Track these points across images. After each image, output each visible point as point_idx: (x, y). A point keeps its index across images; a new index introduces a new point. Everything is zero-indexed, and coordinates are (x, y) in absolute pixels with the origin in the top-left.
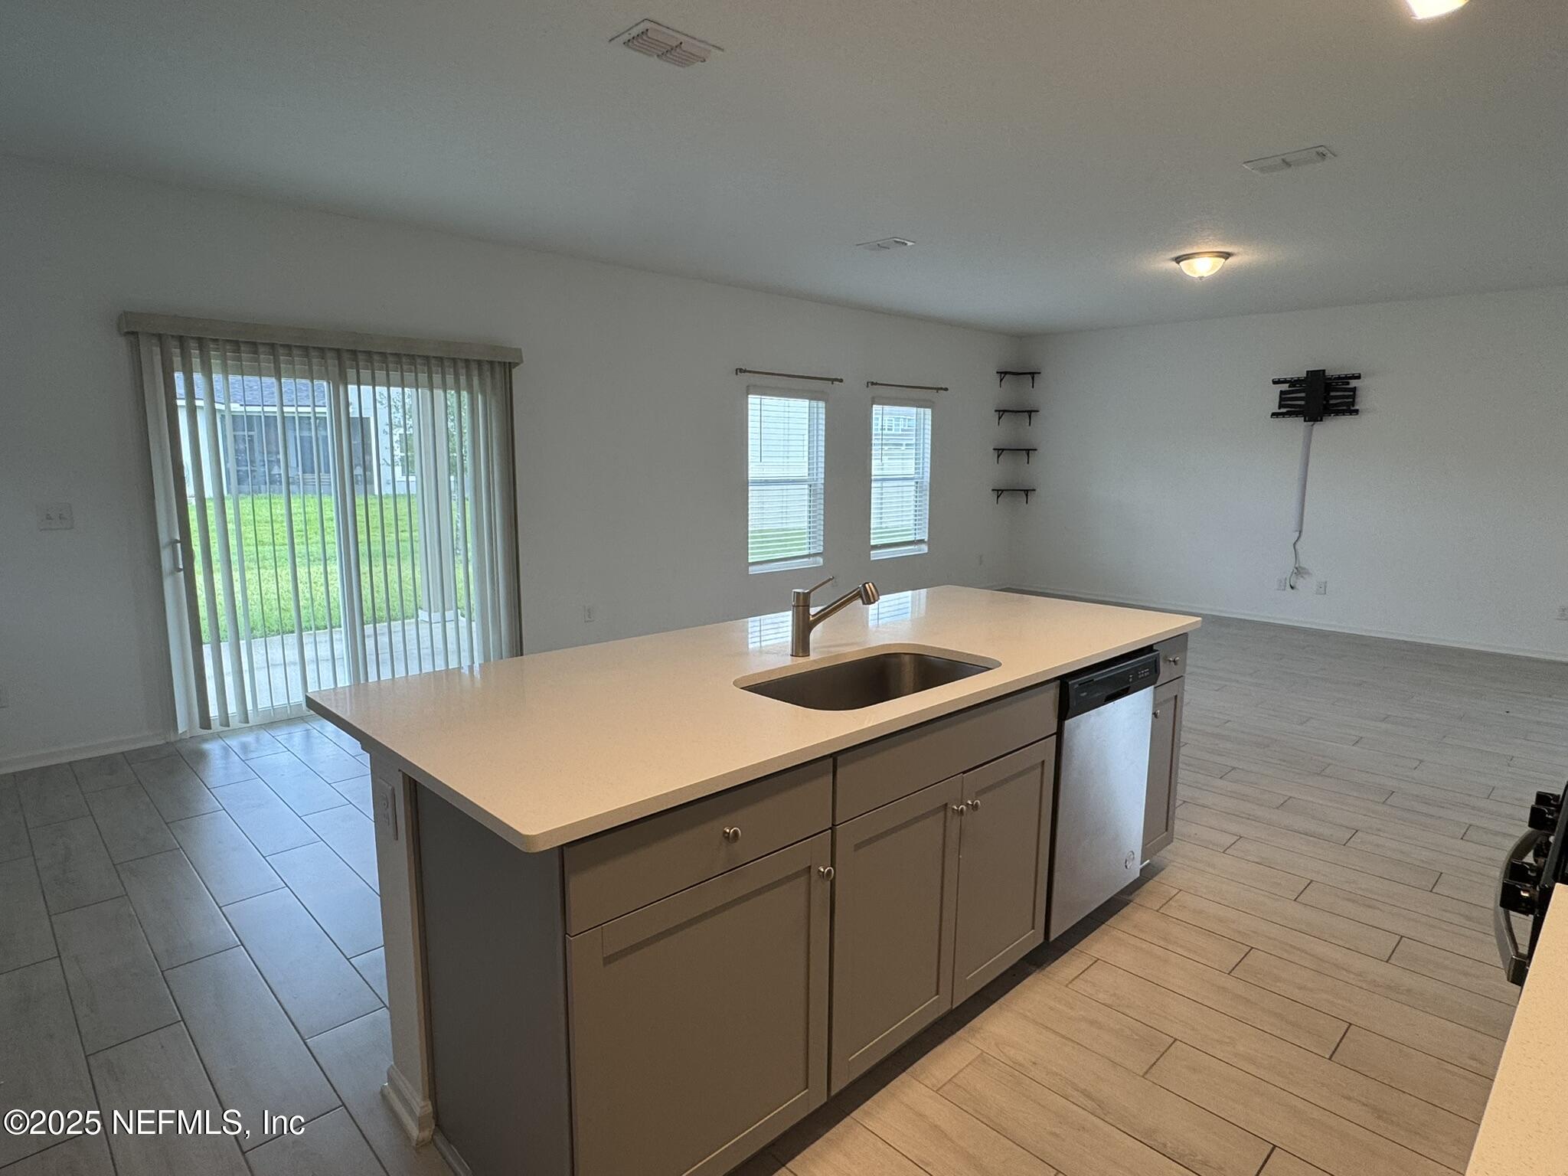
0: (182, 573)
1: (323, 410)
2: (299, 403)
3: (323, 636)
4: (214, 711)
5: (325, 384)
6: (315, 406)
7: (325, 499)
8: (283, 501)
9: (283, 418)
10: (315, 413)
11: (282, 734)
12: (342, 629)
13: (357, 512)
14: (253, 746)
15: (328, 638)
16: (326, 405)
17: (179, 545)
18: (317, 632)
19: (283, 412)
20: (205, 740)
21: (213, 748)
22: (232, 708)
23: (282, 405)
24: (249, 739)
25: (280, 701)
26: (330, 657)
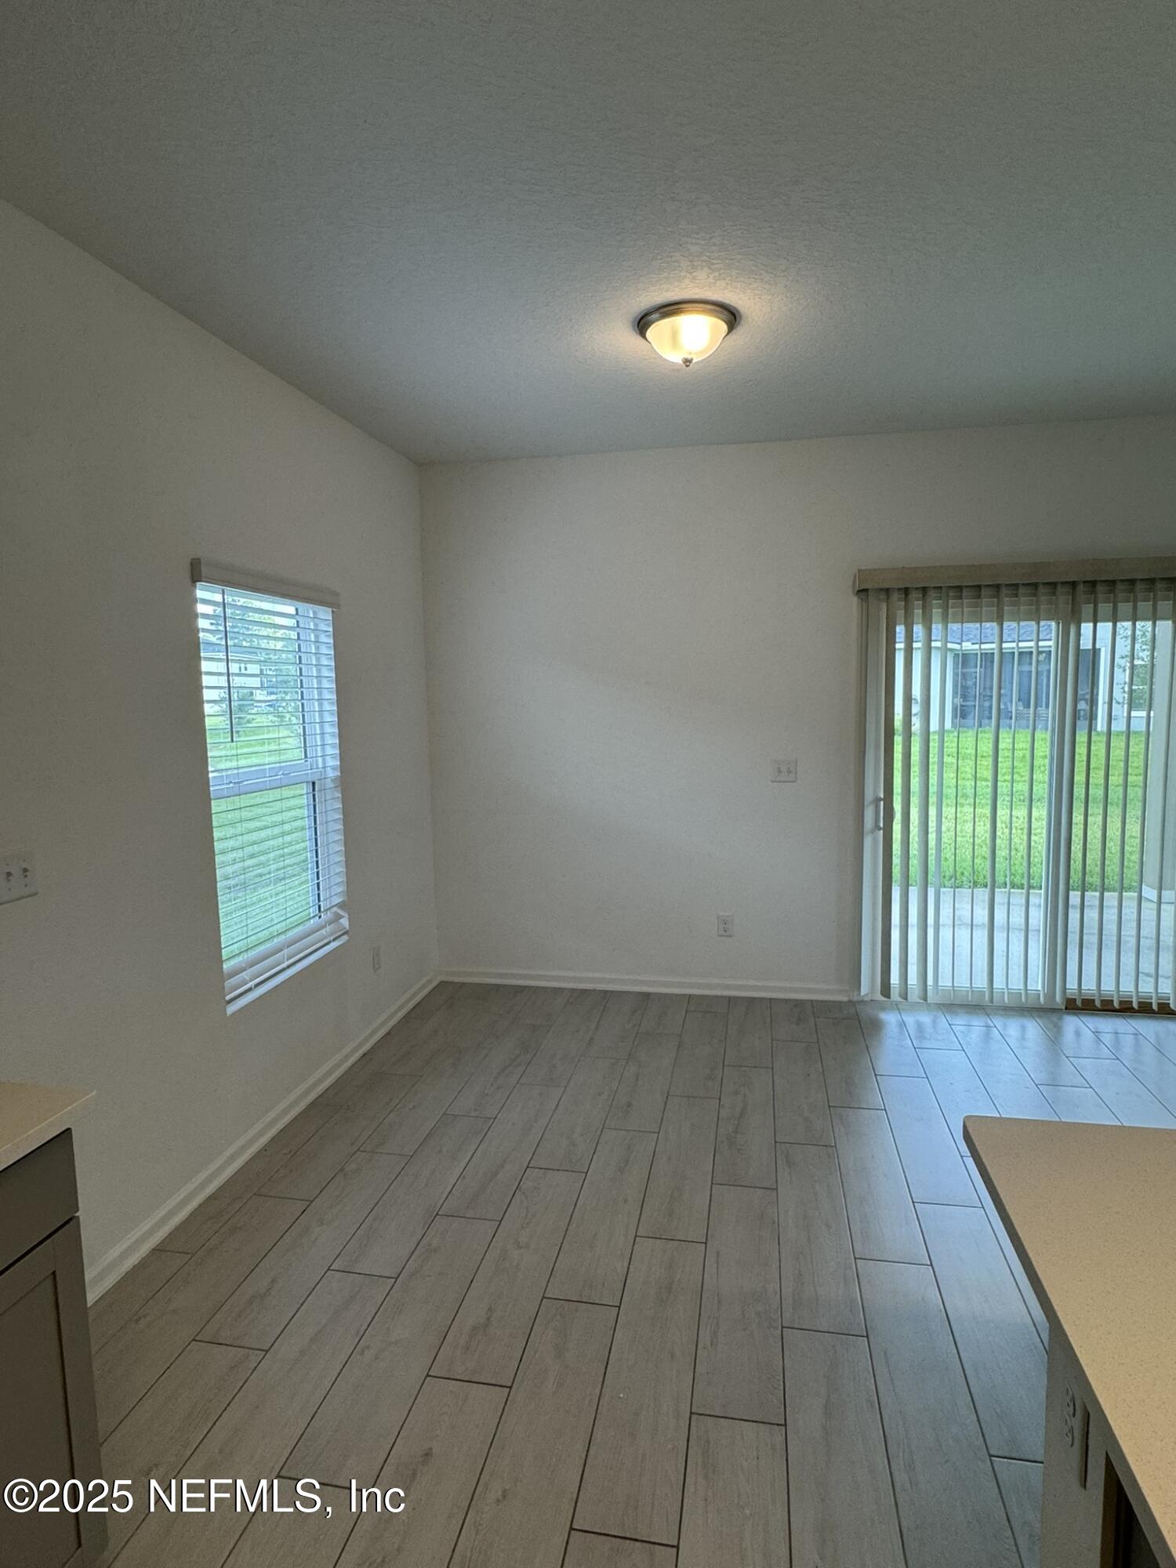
0: (882, 831)
1: (1049, 644)
2: (1020, 639)
3: (1018, 897)
4: (895, 978)
5: (1053, 624)
6: (1038, 640)
7: (1038, 734)
8: (990, 736)
9: (1002, 654)
10: (1038, 647)
11: (960, 1021)
12: (1042, 891)
13: (1077, 750)
14: (929, 1030)
15: (1023, 901)
16: (1053, 638)
17: (882, 803)
18: (1012, 890)
19: (1001, 648)
20: (883, 1009)
21: (890, 1018)
22: (913, 978)
23: (1001, 642)
24: (926, 1019)
25: (963, 982)
26: (1023, 927)
